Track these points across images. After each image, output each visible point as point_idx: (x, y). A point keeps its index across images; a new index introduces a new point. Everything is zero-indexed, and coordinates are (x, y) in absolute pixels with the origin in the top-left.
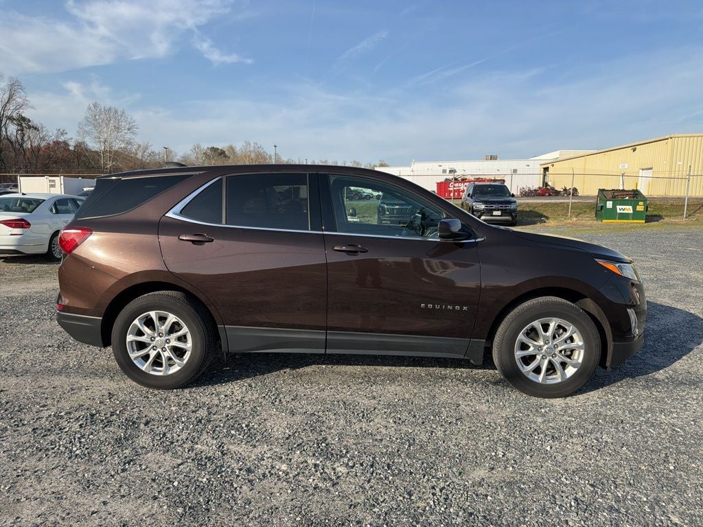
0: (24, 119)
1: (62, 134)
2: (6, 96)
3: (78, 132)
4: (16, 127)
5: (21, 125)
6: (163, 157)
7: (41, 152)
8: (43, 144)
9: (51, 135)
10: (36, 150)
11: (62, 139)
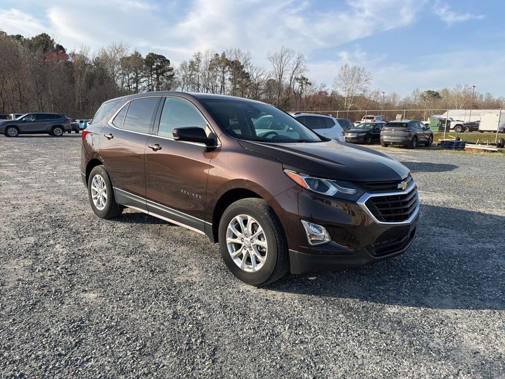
0: (304, 79)
1: (323, 87)
2: (295, 66)
3: (333, 85)
4: (299, 84)
5: (302, 83)
6: (390, 100)
7: (311, 99)
8: (312, 94)
9: (317, 88)
10: (308, 99)
11: (323, 90)
